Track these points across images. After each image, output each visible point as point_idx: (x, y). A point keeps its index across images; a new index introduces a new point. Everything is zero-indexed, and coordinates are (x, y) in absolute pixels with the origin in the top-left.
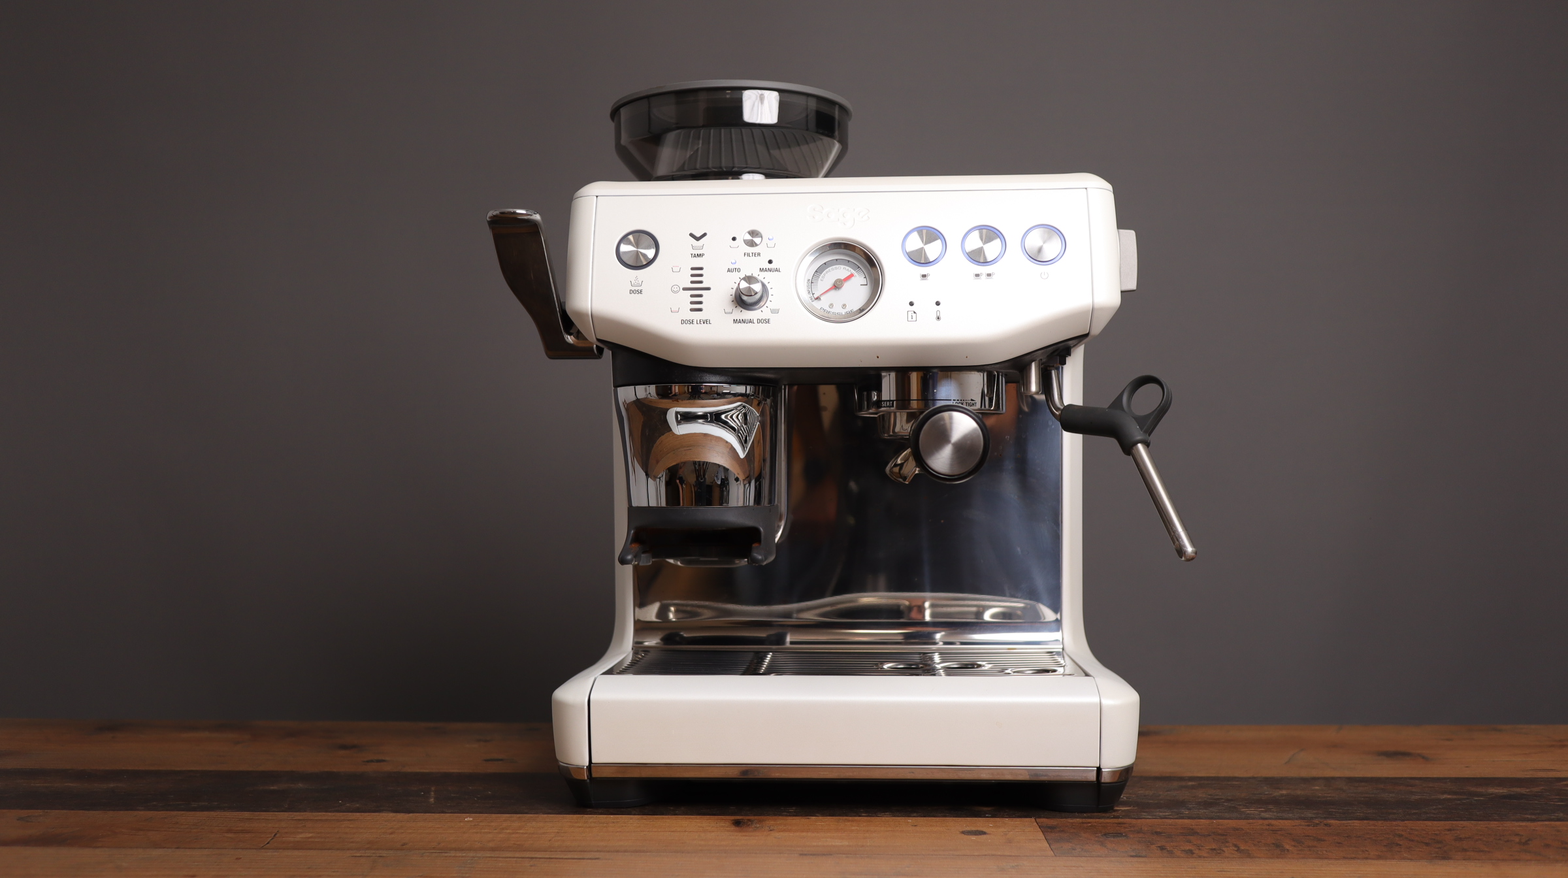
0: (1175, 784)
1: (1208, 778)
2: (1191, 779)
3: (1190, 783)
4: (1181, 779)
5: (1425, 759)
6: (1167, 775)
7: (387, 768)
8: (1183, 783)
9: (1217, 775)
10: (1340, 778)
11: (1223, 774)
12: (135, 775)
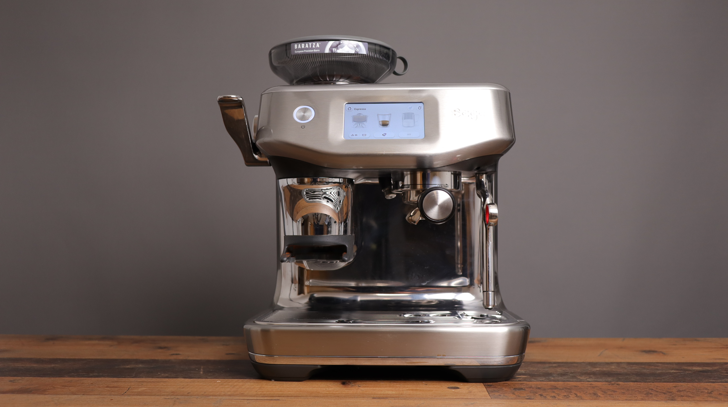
0: (547, 365)
1: (562, 363)
2: (555, 363)
3: (554, 365)
4: (550, 363)
5: (664, 354)
6: (544, 361)
7: (181, 358)
8: (551, 365)
9: (567, 361)
10: (624, 363)
11: (569, 361)
12: (64, 361)
